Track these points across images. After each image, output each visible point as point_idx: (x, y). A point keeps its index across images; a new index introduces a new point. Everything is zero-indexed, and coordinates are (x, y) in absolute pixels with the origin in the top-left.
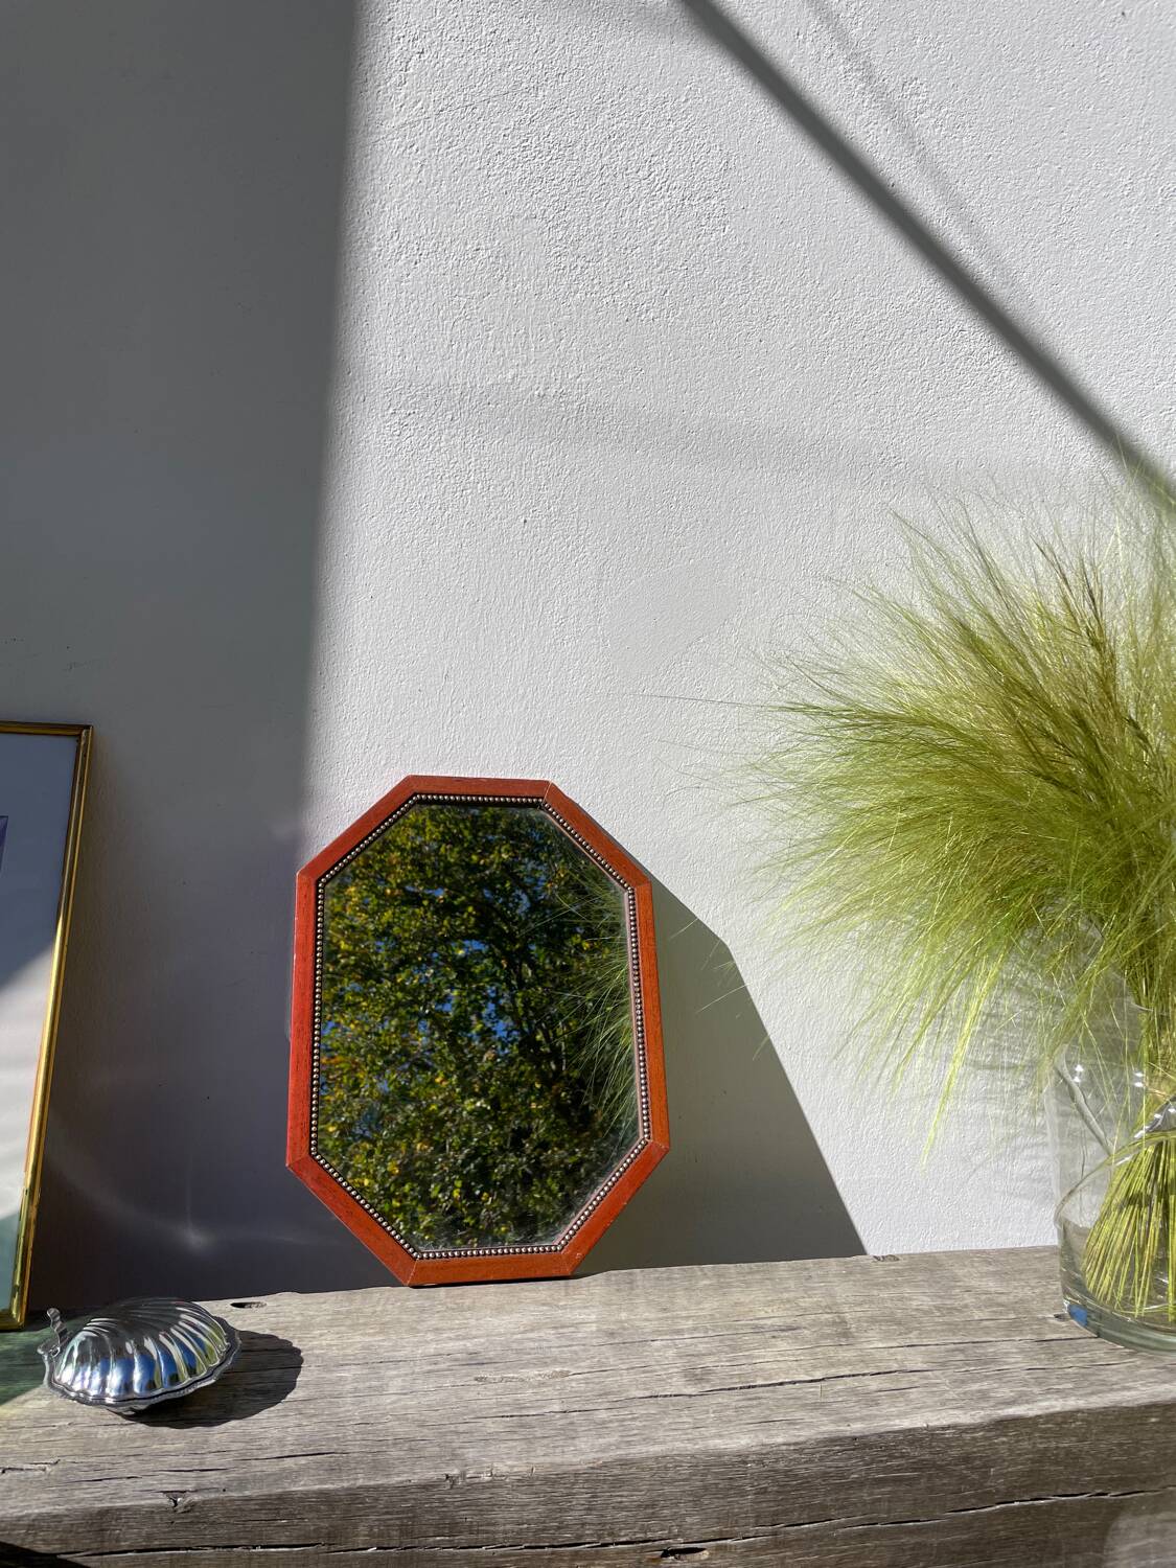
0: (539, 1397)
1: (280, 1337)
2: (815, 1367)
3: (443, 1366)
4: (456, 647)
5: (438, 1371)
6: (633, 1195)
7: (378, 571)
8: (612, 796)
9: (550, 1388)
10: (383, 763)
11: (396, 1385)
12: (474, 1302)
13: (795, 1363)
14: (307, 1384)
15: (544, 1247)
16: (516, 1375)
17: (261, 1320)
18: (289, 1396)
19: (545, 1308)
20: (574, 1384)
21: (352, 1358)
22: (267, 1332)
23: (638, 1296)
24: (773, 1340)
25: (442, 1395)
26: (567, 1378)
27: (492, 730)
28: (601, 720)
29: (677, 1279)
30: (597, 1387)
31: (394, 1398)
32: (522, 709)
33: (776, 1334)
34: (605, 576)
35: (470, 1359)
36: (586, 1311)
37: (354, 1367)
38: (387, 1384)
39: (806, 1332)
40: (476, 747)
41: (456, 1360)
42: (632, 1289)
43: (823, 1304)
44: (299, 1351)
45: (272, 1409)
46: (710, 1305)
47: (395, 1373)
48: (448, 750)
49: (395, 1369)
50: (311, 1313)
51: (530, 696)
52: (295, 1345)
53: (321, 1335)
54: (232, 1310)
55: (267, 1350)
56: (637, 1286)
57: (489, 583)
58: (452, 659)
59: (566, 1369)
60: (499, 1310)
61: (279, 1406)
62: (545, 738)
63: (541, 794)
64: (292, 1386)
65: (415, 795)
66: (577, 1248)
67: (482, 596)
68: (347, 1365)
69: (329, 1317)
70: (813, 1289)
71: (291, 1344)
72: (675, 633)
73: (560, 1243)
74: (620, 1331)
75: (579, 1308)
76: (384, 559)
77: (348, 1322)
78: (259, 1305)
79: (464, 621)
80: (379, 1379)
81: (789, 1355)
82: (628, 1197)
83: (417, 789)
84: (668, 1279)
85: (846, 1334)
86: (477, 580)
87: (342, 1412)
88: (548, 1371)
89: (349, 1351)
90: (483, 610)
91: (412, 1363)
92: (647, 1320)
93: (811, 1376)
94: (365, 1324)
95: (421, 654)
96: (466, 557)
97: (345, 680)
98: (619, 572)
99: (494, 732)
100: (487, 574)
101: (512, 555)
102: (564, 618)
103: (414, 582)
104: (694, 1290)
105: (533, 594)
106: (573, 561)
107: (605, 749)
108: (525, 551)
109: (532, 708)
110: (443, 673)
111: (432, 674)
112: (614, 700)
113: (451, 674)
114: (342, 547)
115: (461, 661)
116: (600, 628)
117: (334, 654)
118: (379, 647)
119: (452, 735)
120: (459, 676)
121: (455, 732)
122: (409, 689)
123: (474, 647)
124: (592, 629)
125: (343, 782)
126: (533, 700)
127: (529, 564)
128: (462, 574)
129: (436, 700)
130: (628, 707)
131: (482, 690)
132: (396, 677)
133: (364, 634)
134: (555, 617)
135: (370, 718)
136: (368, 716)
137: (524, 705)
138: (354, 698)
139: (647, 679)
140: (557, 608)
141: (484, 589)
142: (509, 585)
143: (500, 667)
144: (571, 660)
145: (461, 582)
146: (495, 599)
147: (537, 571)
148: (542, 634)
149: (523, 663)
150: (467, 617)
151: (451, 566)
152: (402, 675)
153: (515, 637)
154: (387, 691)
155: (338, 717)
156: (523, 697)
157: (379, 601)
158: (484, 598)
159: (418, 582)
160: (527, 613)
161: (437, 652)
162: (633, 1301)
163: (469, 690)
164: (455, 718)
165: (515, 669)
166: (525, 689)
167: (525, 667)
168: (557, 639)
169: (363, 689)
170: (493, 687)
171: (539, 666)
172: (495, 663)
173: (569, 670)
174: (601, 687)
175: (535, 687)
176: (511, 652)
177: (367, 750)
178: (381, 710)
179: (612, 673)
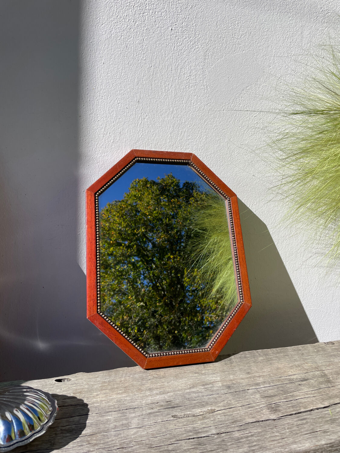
0: (204, 426)
1: (78, 398)
2: (323, 400)
3: (155, 410)
4: (142, 89)
5: (154, 413)
7: (106, 50)
8: (210, 157)
9: (208, 420)
10: (112, 141)
11: (135, 422)
12: (165, 374)
13: (314, 398)
14: (92, 424)
16: (190, 413)
17: (69, 388)
18: (84, 432)
19: (196, 375)
20: (219, 417)
21: (113, 407)
22: (72, 395)
23: (235, 366)
24: (300, 386)
25: (158, 427)
26: (215, 413)
28: (206, 123)
29: (248, 357)
30: (230, 418)
31: (135, 430)
32: (172, 118)
33: (300, 383)
34: (207, 57)
35: (168, 405)
36: (215, 375)
37: (113, 413)
38: (130, 422)
39: (312, 381)
40: (152, 135)
41: (162, 406)
42: (231, 363)
43: (314, 367)
44: (87, 405)
45: (75, 441)
46: (267, 370)
47: (134, 415)
48: (140, 136)
49: (134, 413)
50: (92, 383)
51: (175, 112)
52: (85, 401)
53: (97, 395)
54: (55, 384)
55: (71, 405)
56: (233, 361)
57: (156, 58)
58: (140, 94)
59: (213, 408)
60: (176, 377)
61: (78, 440)
62: (182, 132)
64: (84, 426)
66: (216, 349)
67: (153, 64)
68: (110, 412)
69: (100, 385)
70: (306, 359)
71: (83, 401)
72: (237, 84)
73: (209, 347)
74: (233, 385)
75: (212, 374)
76: (109, 44)
77: (109, 387)
78: (69, 380)
79: (145, 76)
80: (127, 419)
81: (310, 394)
82: (236, 326)
84: (245, 357)
85: (329, 381)
86: (151, 57)
87: (110, 441)
88: (205, 409)
89: (111, 404)
90: (154, 71)
91: (141, 409)
92: (242, 379)
93: (323, 404)
94: (117, 388)
95: (127, 91)
96: (146, 45)
97: (93, 102)
98: (213, 55)
99: (160, 128)
100: (155, 54)
101: (166, 45)
102: (189, 76)
103: (123, 57)
104: (257, 363)
105: (176, 64)
106: (193, 49)
107: (207, 137)
108: (172, 44)
109: (176, 117)
110: (137, 100)
111: (132, 100)
112: (211, 115)
113: (141, 101)
114: (89, 38)
115: (145, 95)
116: (205, 81)
117: (87, 90)
118: (108, 87)
119: (142, 129)
120: (144, 102)
121: (143, 128)
122: (122, 107)
123: (150, 88)
124: (201, 81)
125: (95, 150)
126: (176, 114)
127: (174, 50)
128: (144, 54)
129: (134, 113)
130: (217, 118)
131: (154, 109)
132: (116, 101)
133: (101, 81)
134: (185, 75)
135: (105, 120)
136: (104, 119)
137: (173, 116)
138: (98, 111)
139: (225, 105)
140: (186, 71)
141: (154, 61)
142: (165, 59)
143: (162, 98)
144: (193, 96)
145: (144, 57)
146: (159, 66)
147: (177, 53)
148: (180, 83)
149: (172, 96)
150: (147, 74)
151: (139, 50)
152: (119, 101)
153: (168, 84)
154: (113, 108)
155: (91, 119)
156: (172, 112)
157: (107, 65)
158: (154, 65)
159: (124, 57)
160: (173, 73)
161: (134, 90)
162: (234, 369)
163: (149, 108)
164: (143, 121)
165: (168, 99)
166: (173, 109)
167: (173, 98)
168: (186, 86)
169: (101, 106)
170: (159, 107)
171: (179, 98)
172: (160, 96)
173: (192, 101)
174: (205, 108)
175: (177, 108)
176: (167, 91)
177: (104, 135)
178: (110, 116)
179: (210, 102)
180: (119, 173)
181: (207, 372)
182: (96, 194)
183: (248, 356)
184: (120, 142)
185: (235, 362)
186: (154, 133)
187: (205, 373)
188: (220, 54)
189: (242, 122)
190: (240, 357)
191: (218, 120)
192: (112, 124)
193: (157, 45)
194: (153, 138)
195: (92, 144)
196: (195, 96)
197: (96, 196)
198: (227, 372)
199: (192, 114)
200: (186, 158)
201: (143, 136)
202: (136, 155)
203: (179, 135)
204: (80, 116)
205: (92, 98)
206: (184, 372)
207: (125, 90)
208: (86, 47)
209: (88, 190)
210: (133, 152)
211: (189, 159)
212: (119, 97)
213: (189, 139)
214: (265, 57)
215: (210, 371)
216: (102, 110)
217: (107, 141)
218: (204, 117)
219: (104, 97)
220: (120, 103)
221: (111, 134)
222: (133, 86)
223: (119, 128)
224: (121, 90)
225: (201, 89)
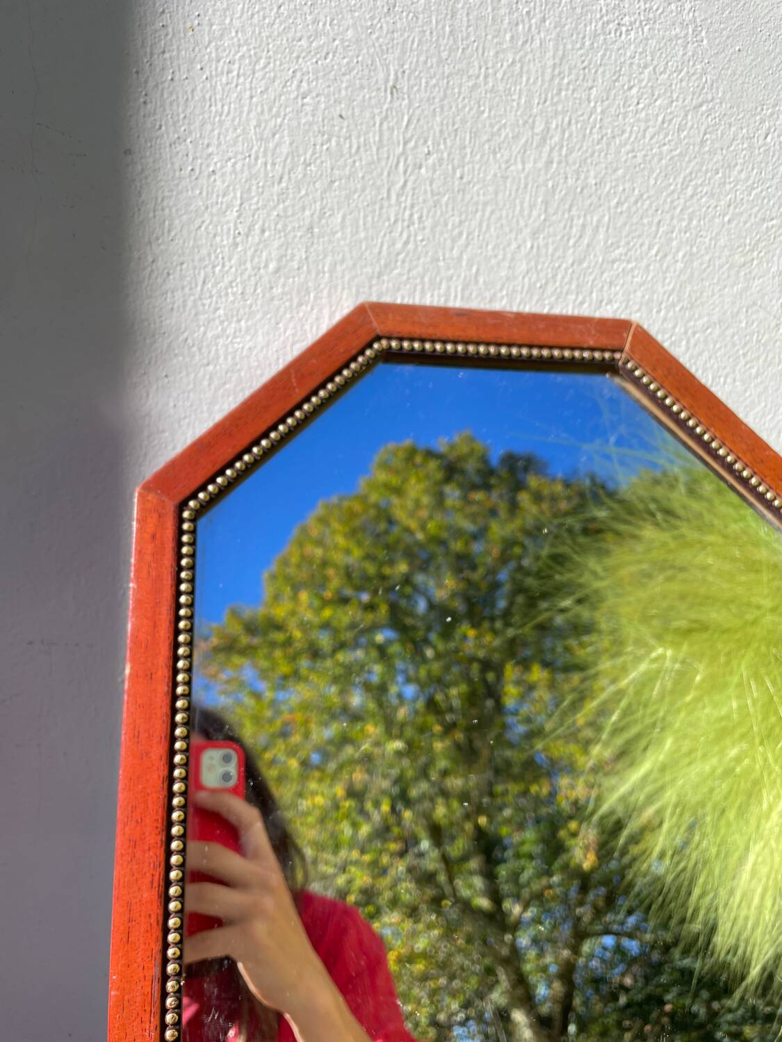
4: (411, 30)
8: (706, 342)
10: (272, 266)
27: (485, 204)
28: (689, 191)
32: (540, 165)
40: (454, 240)
48: (399, 246)
51: (556, 139)
58: (403, 52)
62: (584, 226)
65: (378, 339)
95: (343, 41)
97: (189, 89)
99: (489, 209)
107: (695, 249)
109: (559, 163)
110: (387, 81)
111: (365, 82)
112: (712, 152)
113: (404, 85)
115: (422, 59)
117: (163, 32)
118: (255, 21)
119: (407, 213)
120: (419, 90)
121: (412, 206)
122: (319, 113)
123: (447, 29)
125: (195, 306)
129: (373, 138)
130: (738, 168)
131: (464, 121)
132: (294, 86)
135: (242, 171)
136: (239, 166)
137: (545, 156)
138: (209, 127)
139: (772, 114)
143: (499, 75)
144: (635, 67)
148: (579, 11)
149: (544, 68)
152: (304, 84)
153: (528, 13)
154: (277, 115)
155: (177, 167)
156: (544, 139)
161: (374, 37)
163: (438, 119)
164: (413, 178)
165: (528, 79)
166: (547, 122)
167: (547, 77)
168: (608, 22)
169: (226, 108)
170: (486, 115)
171: (573, 77)
172: (490, 65)
173: (630, 88)
174: (690, 124)
175: (567, 119)
176: (520, 43)
177: (239, 239)
178: (265, 155)
179: (710, 97)
180: (299, 407)
182: (183, 505)
184: (309, 272)
186: (461, 234)
191: (743, 176)
192: (276, 188)
194: (455, 252)
195: (182, 278)
196: (646, 67)
197: (186, 514)
199: (628, 147)
200: (604, 341)
201: (411, 246)
202: (379, 328)
203: (571, 242)
204: (128, 152)
205: (184, 68)
207: (331, 34)
209: (148, 487)
210: (362, 312)
211: (615, 343)
212: (308, 65)
213: (613, 262)
216: (228, 124)
217: (249, 265)
218: (684, 164)
219: (237, 66)
220: (310, 91)
221: (267, 234)
222: (372, 18)
223: (304, 209)
224: (317, 35)
225: (671, 40)
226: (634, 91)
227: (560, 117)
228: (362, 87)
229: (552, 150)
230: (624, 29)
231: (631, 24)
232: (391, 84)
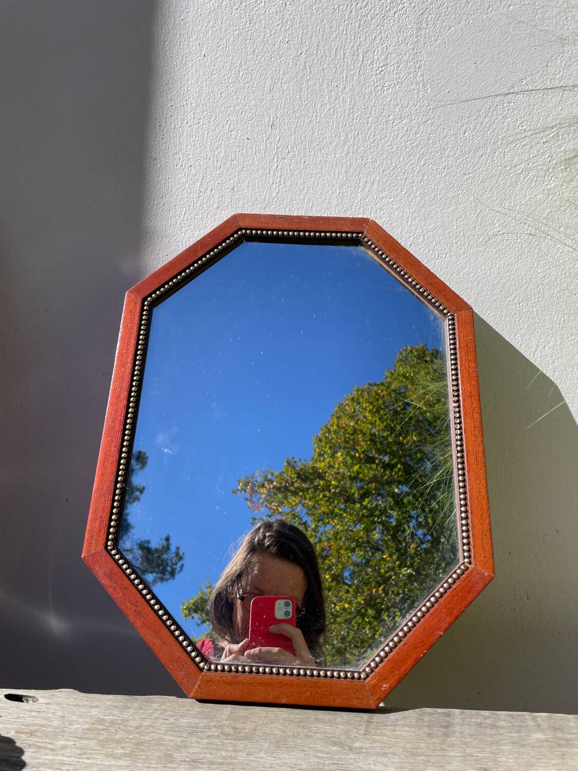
4: (281, 98)
6: (450, 624)
7: (210, 32)
8: (433, 236)
10: (215, 206)
12: (255, 730)
15: (346, 672)
19: (334, 748)
23: (452, 746)
27: (316, 174)
28: (422, 163)
29: (502, 728)
32: (343, 154)
34: (424, 25)
36: (385, 760)
40: (301, 191)
42: (447, 735)
48: (274, 195)
51: (352, 142)
53: (63, 748)
54: (0, 703)
56: (454, 732)
57: (311, 37)
58: (277, 109)
60: (280, 743)
62: (366, 182)
63: (359, 229)
65: (241, 229)
66: (383, 678)
67: (304, 49)
69: (86, 726)
72: (497, 76)
73: (364, 670)
75: (377, 754)
76: (216, 21)
79: (287, 73)
82: (444, 625)
83: (242, 225)
84: (494, 726)
86: (300, 35)
90: (306, 63)
95: (249, 106)
96: (290, 15)
97: (181, 131)
98: (438, 20)
99: (318, 176)
100: (310, 28)
101: (333, 10)
102: (384, 66)
103: (242, 40)
104: (524, 746)
105: (353, 45)
106: (392, 12)
107: (426, 191)
108: (346, 6)
109: (353, 153)
110: (269, 122)
111: (259, 123)
112: (434, 143)
113: (277, 123)
114: (178, 13)
115: (286, 111)
116: (419, 74)
117: (171, 109)
118: (211, 101)
119: (278, 179)
120: (284, 125)
121: (281, 176)
122: (238, 138)
123: (298, 97)
124: (411, 75)
125: (181, 224)
126: (354, 146)
127: (349, 17)
128: (286, 30)
129: (263, 147)
130: (449, 150)
131: (305, 137)
132: (227, 127)
133: (198, 89)
134: (375, 66)
135: (203, 165)
136: (202, 163)
137: (346, 150)
138: (189, 147)
139: (467, 122)
140: (376, 57)
141: (307, 43)
142: (330, 38)
143: (323, 115)
144: (391, 106)
145: (285, 38)
146: (317, 52)
147: (357, 24)
148: (362, 82)
149: (345, 110)
150: (291, 70)
151: (277, 23)
152: (232, 126)
153: (337, 86)
154: (219, 140)
155: (175, 165)
156: (345, 143)
157: (211, 59)
158: (306, 51)
159: (246, 40)
160: (348, 63)
161: (263, 103)
162: (446, 753)
163: (293, 137)
164: (281, 164)
165: (337, 116)
166: (346, 135)
167: (346, 114)
168: (377, 86)
169: (197, 138)
170: (316, 134)
171: (360, 113)
172: (318, 111)
173: (389, 116)
174: (421, 130)
175: (357, 133)
176: (333, 100)
177: (201, 194)
178: (214, 157)
179: (432, 117)
181: (367, 746)
183: (503, 724)
184: (232, 207)
185: (458, 734)
186: (304, 188)
187: (361, 748)
188: (453, 17)
189: (513, 156)
190: (479, 725)
191: (452, 154)
192: (218, 172)
193: (315, 12)
194: (301, 197)
195: (175, 212)
196: (397, 105)
198: (423, 758)
199: (389, 144)
201: (280, 195)
203: (360, 190)
204: (155, 159)
205: (179, 123)
206: (307, 735)
207: (244, 104)
208: (173, 29)
212: (234, 118)
213: (382, 198)
214: (565, 14)
215: (378, 744)
216: (198, 145)
217: (205, 205)
218: (419, 150)
219: (202, 120)
220: (234, 129)
221: (213, 192)
222: (263, 95)
223: (230, 180)
224: (238, 104)
225: (410, 91)
226: (392, 117)
227: (353, 132)
228: (258, 125)
229: (349, 147)
230: (386, 88)
231: (389, 86)
232: (271, 123)
